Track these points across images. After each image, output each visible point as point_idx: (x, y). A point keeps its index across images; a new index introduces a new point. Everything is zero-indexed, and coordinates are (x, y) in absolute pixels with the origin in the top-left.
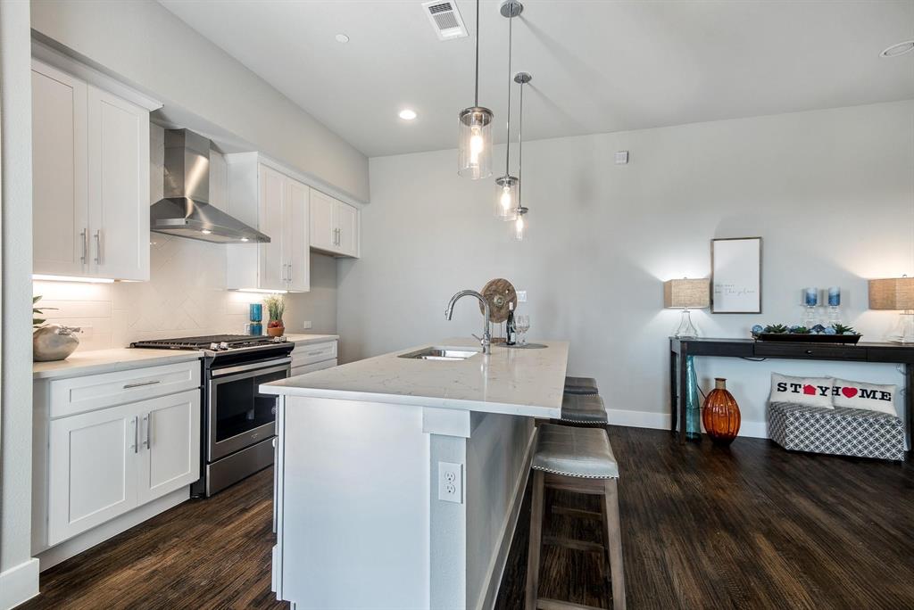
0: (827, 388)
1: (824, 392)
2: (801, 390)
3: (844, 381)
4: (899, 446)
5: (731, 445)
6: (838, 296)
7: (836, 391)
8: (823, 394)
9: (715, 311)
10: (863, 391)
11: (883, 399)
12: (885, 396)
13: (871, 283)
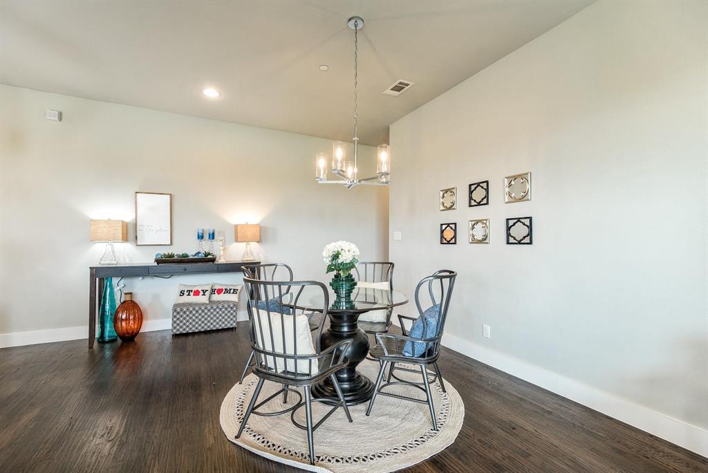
0: (206, 291)
1: (204, 293)
2: (192, 294)
3: (220, 285)
4: (234, 319)
5: (135, 339)
6: (213, 234)
7: (213, 291)
8: (204, 295)
9: (138, 244)
10: (226, 289)
11: (233, 293)
12: (235, 291)
13: (236, 226)
